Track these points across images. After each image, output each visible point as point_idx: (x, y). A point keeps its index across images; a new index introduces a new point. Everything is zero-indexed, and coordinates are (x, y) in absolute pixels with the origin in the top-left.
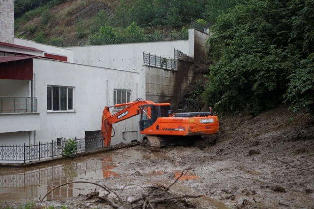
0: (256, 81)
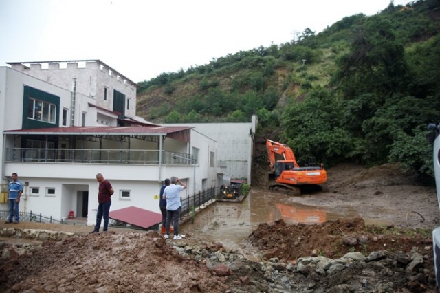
0: (328, 148)
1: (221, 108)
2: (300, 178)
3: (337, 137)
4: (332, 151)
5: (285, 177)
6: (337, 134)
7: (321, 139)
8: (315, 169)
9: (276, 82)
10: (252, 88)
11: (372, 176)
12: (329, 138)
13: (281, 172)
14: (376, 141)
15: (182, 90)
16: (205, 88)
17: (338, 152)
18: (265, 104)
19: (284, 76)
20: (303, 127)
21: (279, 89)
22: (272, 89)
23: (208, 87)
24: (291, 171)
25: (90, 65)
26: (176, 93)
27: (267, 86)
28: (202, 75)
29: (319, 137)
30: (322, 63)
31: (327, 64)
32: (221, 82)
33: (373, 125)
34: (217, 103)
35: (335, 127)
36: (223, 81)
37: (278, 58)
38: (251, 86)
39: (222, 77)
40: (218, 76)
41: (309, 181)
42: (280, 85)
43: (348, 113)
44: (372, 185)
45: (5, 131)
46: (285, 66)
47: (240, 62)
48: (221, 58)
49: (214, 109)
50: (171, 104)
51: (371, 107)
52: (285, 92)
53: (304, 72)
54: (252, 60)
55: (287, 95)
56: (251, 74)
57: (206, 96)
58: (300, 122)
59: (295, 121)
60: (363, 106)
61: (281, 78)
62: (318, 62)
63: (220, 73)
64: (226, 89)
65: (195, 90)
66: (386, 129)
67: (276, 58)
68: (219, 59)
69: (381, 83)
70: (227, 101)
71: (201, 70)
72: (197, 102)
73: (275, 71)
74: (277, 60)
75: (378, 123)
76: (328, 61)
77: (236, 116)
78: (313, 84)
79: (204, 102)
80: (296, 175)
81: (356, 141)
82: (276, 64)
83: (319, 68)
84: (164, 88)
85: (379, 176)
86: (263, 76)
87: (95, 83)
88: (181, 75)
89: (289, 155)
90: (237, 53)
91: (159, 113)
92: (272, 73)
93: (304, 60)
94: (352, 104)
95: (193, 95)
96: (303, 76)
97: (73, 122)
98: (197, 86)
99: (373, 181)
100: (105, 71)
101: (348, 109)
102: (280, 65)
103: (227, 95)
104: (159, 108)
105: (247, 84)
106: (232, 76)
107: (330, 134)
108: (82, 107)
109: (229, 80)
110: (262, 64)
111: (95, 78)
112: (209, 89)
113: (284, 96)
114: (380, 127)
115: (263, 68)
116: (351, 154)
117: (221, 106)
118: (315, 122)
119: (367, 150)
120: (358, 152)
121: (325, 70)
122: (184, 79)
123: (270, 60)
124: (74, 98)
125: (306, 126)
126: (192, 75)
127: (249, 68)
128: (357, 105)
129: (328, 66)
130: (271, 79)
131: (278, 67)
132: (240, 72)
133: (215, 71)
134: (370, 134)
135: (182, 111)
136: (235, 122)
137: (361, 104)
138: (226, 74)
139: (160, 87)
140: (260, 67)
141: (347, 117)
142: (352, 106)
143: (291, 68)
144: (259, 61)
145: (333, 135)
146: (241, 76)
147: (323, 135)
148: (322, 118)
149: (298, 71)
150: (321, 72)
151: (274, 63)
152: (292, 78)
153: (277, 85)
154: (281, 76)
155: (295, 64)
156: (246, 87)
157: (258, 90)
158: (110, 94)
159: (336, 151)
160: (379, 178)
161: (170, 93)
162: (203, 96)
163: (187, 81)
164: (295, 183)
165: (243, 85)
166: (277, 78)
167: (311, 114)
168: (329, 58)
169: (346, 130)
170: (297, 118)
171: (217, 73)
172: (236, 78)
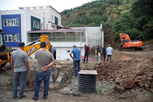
1: (87, 22)
2: (131, 45)
3: (133, 31)
4: (132, 36)
5: (126, 45)
6: (134, 30)
7: (128, 32)
8: (137, 41)
9: (106, 12)
10: (98, 14)
11: (147, 44)
12: (131, 31)
13: (124, 43)
14: (148, 32)
15: (72, 16)
16: (81, 15)
17: (134, 36)
18: (103, 20)
19: (109, 10)
20: (121, 28)
21: (107, 14)
22: (105, 15)
23: (82, 14)
24: (128, 43)
25: (47, 8)
26: (70, 17)
27: (103, 13)
28: (79, 10)
29: (127, 31)
30: (123, 5)
31: (125, 5)
32: (86, 12)
33: (147, 26)
34: (86, 20)
35: (133, 28)
36: (87, 12)
37: (107, 3)
38: (97, 14)
39: (87, 11)
40: (85, 10)
41: (135, 46)
42: (108, 13)
43: (137, 23)
44: (148, 47)
45: (27, 32)
46: (109, 6)
47: (93, 5)
48: (86, 4)
49: (85, 22)
50: (69, 20)
51: (145, 20)
52: (110, 16)
53: (117, 8)
54: (97, 4)
55: (111, 16)
56: (97, 9)
57: (82, 18)
58: (120, 26)
59: (118, 26)
60: (142, 20)
61: (108, 11)
62: (122, 4)
63: (86, 9)
64: (88, 15)
65: (77, 15)
66: (152, 28)
67: (106, 3)
68: (85, 4)
69: (149, 12)
70: (89, 19)
71: (79, 8)
72: (78, 20)
73: (106, 8)
74: (106, 4)
75: (149, 26)
76: (125, 4)
77: (93, 24)
78: (121, 12)
79: (81, 19)
80: (129, 44)
81: (140, 32)
82: (106, 5)
83: (122, 6)
84: (66, 15)
85: (150, 44)
86: (101, 10)
87: (49, 14)
88: (72, 10)
89: (128, 37)
90: (91, 2)
91: (65, 24)
92: (105, 9)
93: (117, 4)
94: (139, 19)
95: (77, 17)
96: (117, 9)
97: (44, 28)
98: (78, 14)
99: (148, 46)
100: (52, 9)
101: (137, 21)
102: (107, 5)
103: (89, 17)
104: (65, 22)
105: (96, 13)
106: (90, 10)
107: (131, 30)
108: (46, 23)
109: (89, 12)
110: (101, 5)
111: (49, 12)
112: (82, 15)
113: (110, 17)
114: (150, 27)
115: (101, 7)
116: (138, 37)
117: (87, 21)
118: (125, 26)
119: (144, 36)
120: (141, 36)
121: (124, 7)
122: (73, 11)
123: (104, 4)
124: (44, 20)
125: (122, 28)
126: (75, 10)
127: (96, 7)
128: (140, 20)
129: (125, 6)
130: (104, 11)
131: (107, 7)
132: (93, 8)
133: (84, 8)
134: (146, 30)
135: (73, 23)
136: (93, 26)
137: (142, 19)
138: (88, 9)
139: (64, 15)
140: (100, 7)
141: (137, 24)
142: (138, 20)
143: (112, 7)
144: (100, 4)
145: (132, 31)
146: (93, 10)
147: (129, 31)
148: (128, 25)
149: (114, 8)
150: (123, 8)
151: (105, 5)
152: (113, 10)
153: (106, 13)
154: (108, 10)
155: (113, 5)
156: (95, 14)
157: (100, 15)
158: (54, 18)
159: (133, 36)
160: (150, 45)
161: (68, 17)
162: (80, 17)
163: (74, 12)
164: (129, 47)
165: (94, 13)
166: (107, 10)
167: (124, 23)
168: (125, 2)
169: (136, 28)
170: (119, 25)
171: (85, 9)
172: (92, 11)
